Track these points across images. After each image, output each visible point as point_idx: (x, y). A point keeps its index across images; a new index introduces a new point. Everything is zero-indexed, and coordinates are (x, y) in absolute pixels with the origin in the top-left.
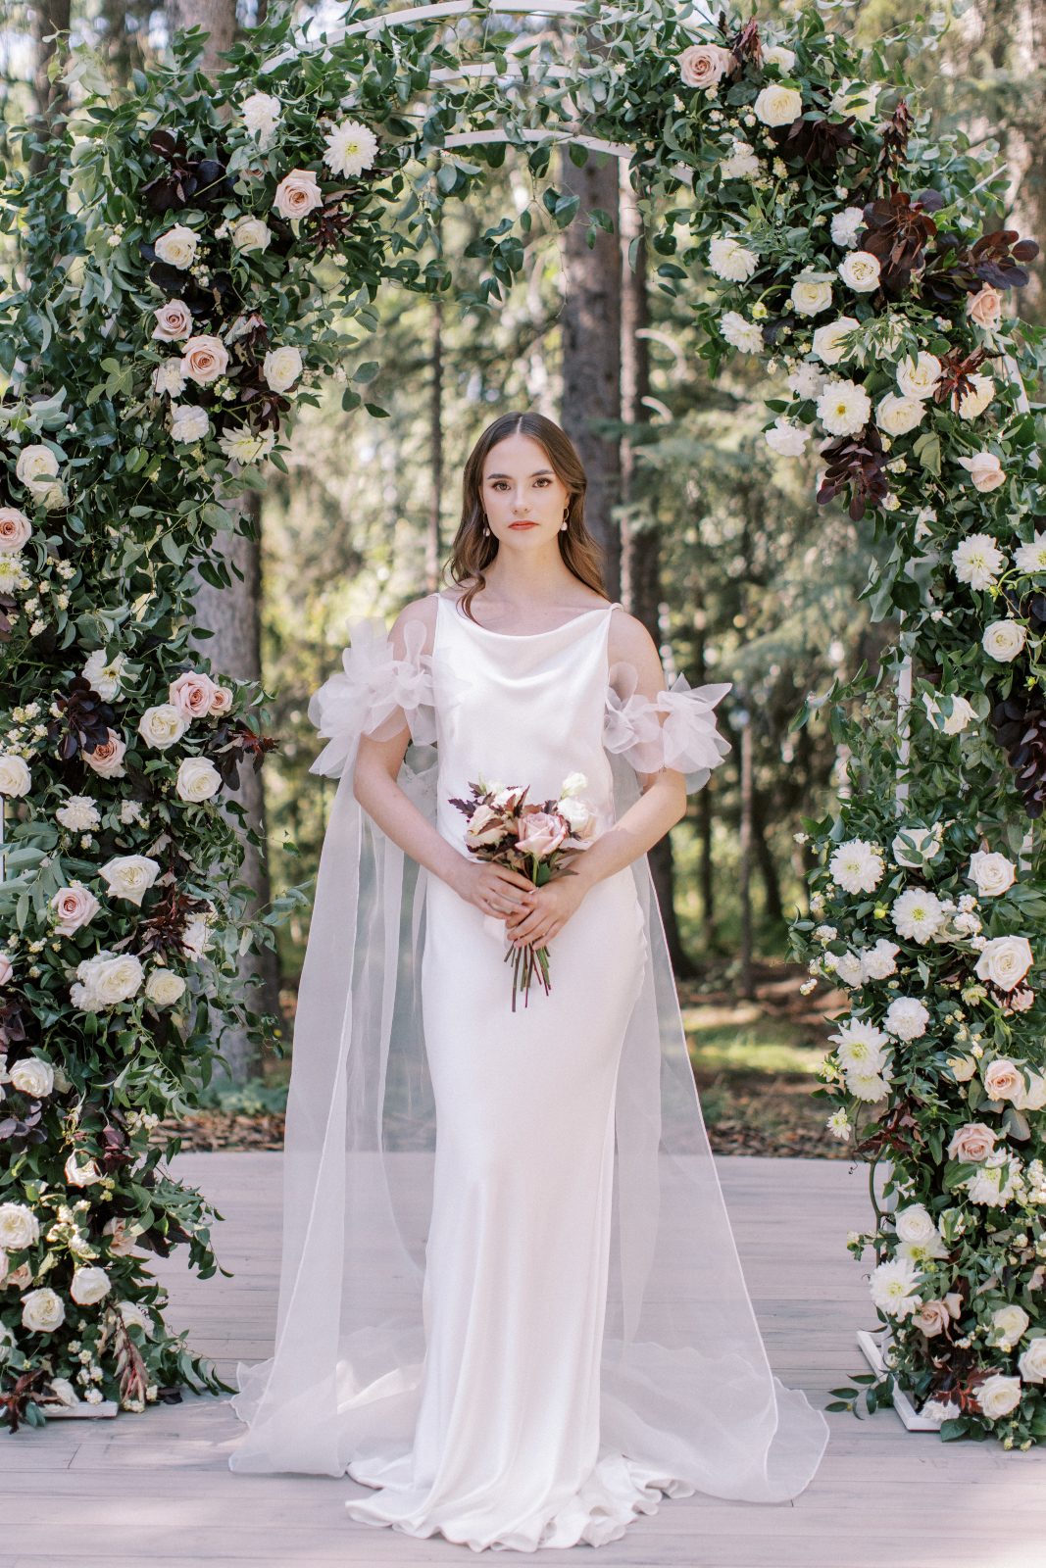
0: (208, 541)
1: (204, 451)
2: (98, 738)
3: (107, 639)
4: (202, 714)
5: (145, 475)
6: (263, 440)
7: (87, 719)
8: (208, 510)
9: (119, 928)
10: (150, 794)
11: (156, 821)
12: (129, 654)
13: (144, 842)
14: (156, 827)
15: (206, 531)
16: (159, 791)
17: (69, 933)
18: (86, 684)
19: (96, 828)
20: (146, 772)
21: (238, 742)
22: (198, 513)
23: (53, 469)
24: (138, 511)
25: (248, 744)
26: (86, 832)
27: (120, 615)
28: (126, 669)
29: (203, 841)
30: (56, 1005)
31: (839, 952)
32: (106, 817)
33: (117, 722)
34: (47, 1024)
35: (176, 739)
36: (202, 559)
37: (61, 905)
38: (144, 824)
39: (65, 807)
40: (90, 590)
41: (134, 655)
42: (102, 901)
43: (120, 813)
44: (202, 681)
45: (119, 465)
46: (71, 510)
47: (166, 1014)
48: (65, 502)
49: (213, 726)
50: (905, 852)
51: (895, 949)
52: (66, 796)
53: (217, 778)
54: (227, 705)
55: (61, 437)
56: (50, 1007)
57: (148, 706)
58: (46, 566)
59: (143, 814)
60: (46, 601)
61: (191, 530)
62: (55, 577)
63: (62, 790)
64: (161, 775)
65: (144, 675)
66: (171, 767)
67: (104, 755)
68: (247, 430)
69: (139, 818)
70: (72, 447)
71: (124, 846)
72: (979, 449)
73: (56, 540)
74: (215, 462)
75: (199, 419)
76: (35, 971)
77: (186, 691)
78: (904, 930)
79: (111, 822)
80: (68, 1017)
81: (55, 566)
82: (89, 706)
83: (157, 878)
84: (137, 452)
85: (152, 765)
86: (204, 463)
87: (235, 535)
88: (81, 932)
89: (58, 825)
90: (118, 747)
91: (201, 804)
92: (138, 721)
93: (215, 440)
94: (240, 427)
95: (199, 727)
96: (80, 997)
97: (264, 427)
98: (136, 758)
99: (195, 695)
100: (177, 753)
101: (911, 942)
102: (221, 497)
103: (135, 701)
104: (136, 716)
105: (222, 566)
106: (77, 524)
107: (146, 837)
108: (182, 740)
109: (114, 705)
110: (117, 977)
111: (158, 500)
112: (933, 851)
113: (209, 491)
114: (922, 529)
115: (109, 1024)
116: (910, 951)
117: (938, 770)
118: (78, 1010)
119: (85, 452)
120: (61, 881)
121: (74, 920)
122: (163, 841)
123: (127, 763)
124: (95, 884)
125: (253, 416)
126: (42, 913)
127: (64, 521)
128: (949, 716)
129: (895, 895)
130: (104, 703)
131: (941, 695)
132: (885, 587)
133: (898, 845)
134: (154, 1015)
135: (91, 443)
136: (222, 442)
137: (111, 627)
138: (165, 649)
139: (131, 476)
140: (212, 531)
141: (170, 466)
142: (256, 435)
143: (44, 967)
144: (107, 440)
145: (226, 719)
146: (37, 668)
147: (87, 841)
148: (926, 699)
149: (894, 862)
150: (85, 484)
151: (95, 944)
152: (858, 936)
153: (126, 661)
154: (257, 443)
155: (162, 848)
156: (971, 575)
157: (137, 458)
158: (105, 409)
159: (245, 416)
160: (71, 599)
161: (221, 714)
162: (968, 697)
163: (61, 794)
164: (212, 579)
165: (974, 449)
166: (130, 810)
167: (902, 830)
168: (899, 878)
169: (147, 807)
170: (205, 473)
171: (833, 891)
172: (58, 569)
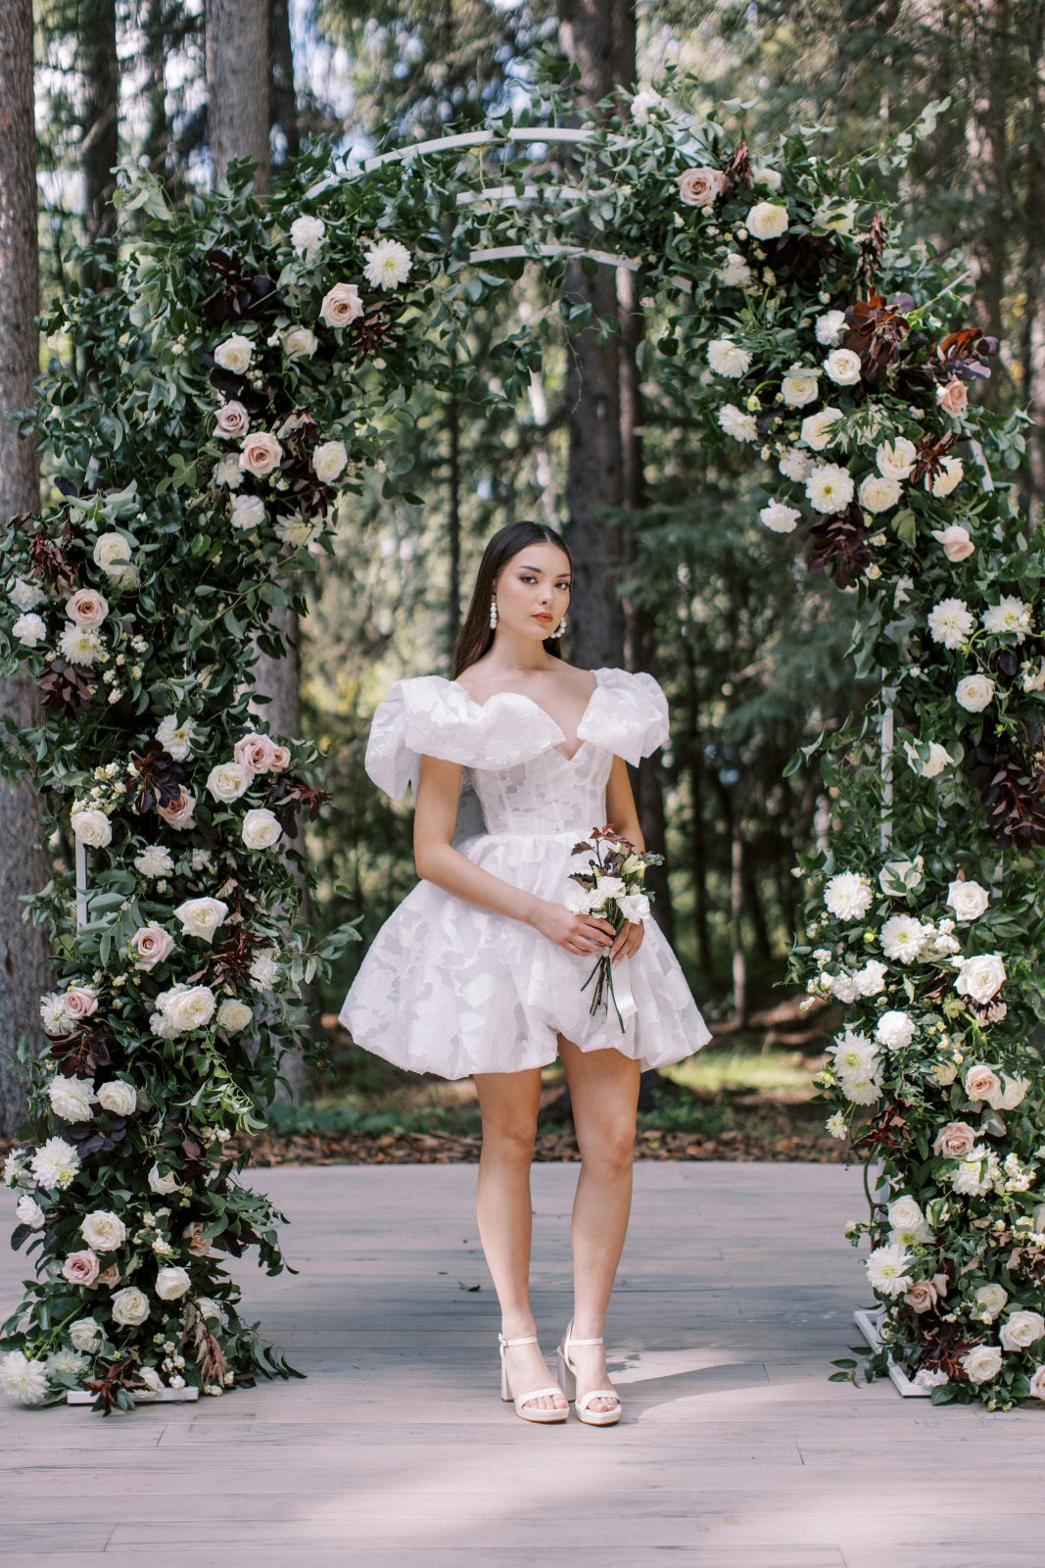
0: (265, 618)
1: (261, 537)
2: (171, 794)
3: (177, 704)
4: (263, 771)
5: (209, 559)
6: (313, 525)
7: (161, 777)
8: (265, 590)
9: (193, 963)
10: (217, 842)
11: (223, 867)
12: (197, 717)
13: (212, 886)
14: (225, 872)
15: (264, 607)
16: (226, 841)
17: (148, 968)
18: (160, 746)
19: (170, 874)
20: (214, 823)
21: (296, 795)
22: (256, 592)
23: (127, 554)
24: (202, 590)
25: (305, 796)
26: (161, 878)
27: (188, 684)
28: (195, 732)
29: (266, 884)
30: (137, 1033)
31: (833, 972)
32: (179, 864)
34: (130, 1051)
35: (240, 793)
36: (260, 633)
37: (140, 943)
38: (213, 870)
39: (142, 856)
40: (161, 661)
41: (201, 719)
42: (177, 939)
43: (191, 861)
44: (263, 741)
45: (185, 550)
46: (143, 590)
47: (236, 1039)
48: (137, 583)
49: (273, 781)
50: (891, 883)
51: (883, 968)
52: (143, 846)
53: (277, 828)
54: (286, 763)
55: (133, 525)
56: (132, 1036)
57: (214, 764)
58: (122, 641)
59: (212, 861)
60: (122, 673)
61: (250, 607)
62: (130, 651)
63: (139, 841)
64: (228, 826)
65: (210, 737)
66: (237, 819)
67: (176, 808)
68: (298, 517)
69: (208, 865)
70: (143, 534)
71: (196, 889)
72: (950, 522)
73: (130, 617)
74: (271, 546)
75: (256, 508)
76: (118, 1003)
77: (249, 751)
78: (891, 952)
79: (183, 868)
80: (148, 1043)
81: (129, 641)
82: (162, 765)
83: (226, 918)
84: (201, 538)
85: (220, 817)
86: (261, 547)
88: (159, 967)
89: (135, 872)
90: (188, 802)
91: (263, 851)
92: (206, 778)
93: (270, 526)
94: (293, 514)
95: (261, 783)
96: (158, 1026)
97: (314, 514)
98: (205, 811)
99: (257, 753)
100: (242, 805)
101: (898, 962)
102: (275, 578)
103: (203, 760)
104: (204, 773)
105: (277, 639)
106: (149, 603)
107: (216, 880)
108: (246, 795)
109: (184, 764)
110: (192, 1006)
111: (221, 582)
112: (914, 882)
113: (265, 572)
114: (901, 595)
115: (185, 1050)
116: (896, 970)
117: (918, 809)
118: (157, 1037)
119: (154, 538)
120: (140, 922)
121: (152, 957)
122: (231, 885)
123: (196, 815)
124: (170, 924)
125: (304, 505)
126: (123, 951)
127: (137, 601)
128: (927, 761)
129: (882, 921)
130: (176, 763)
131: (919, 743)
132: (868, 647)
133: (884, 876)
134: (226, 1040)
135: (160, 531)
136: (276, 528)
137: (181, 694)
138: (228, 713)
139: (197, 560)
140: (269, 607)
141: (231, 550)
142: (306, 521)
143: (126, 1000)
144: (174, 528)
145: (284, 775)
146: (115, 732)
147: (162, 886)
148: (907, 746)
149: (881, 891)
150: (155, 567)
151: (170, 978)
152: (850, 958)
153: (194, 724)
154: (309, 528)
155: (230, 891)
156: (945, 635)
157: (201, 543)
158: (172, 500)
159: (296, 504)
160: (145, 671)
161: (280, 770)
162: (944, 743)
163: (138, 845)
164: (268, 649)
165: (946, 523)
166: (200, 858)
167: (887, 863)
168: (885, 905)
169: (215, 855)
170: (260, 556)
171: (827, 919)
172: (132, 644)
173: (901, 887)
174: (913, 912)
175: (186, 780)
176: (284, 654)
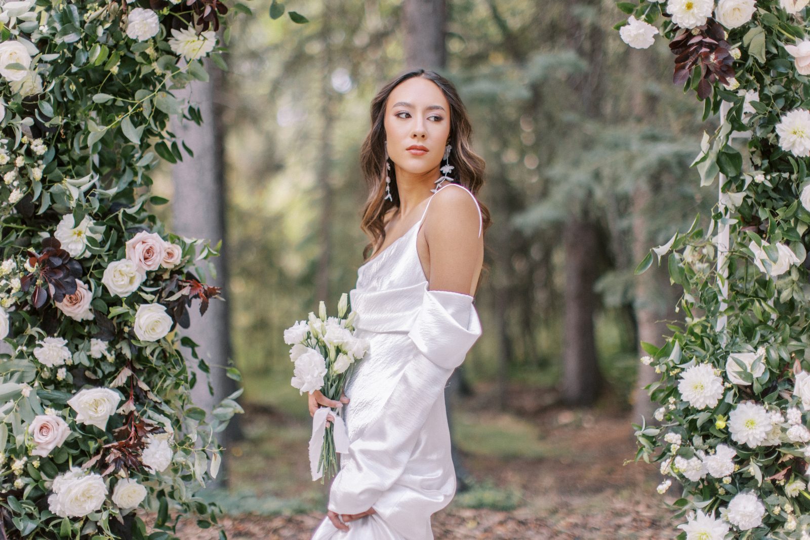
0: (163, 126)
1: (157, 49)
2: (66, 289)
3: (73, 204)
4: (155, 268)
5: (106, 69)
6: (205, 39)
7: (55, 273)
8: (161, 99)
9: (88, 447)
10: (113, 334)
11: (119, 356)
12: (95, 217)
13: (110, 374)
14: (121, 361)
15: (160, 116)
16: (122, 331)
17: (45, 454)
18: (57, 244)
19: (69, 362)
20: (110, 317)
21: (186, 291)
22: (152, 101)
23: (26, 61)
24: (100, 98)
25: (195, 293)
26: (61, 367)
27: (84, 184)
28: (91, 230)
29: (160, 373)
30: (36, 513)
31: (686, 456)
32: (77, 354)
33: (85, 274)
34: (27, 532)
35: (134, 288)
36: (158, 140)
37: (37, 430)
38: (111, 358)
39: (41, 346)
40: (61, 164)
41: (98, 217)
42: (72, 426)
43: (89, 350)
44: (153, 239)
45: (84, 60)
46: (43, 97)
47: (131, 517)
48: (39, 90)
49: (166, 276)
50: (739, 373)
51: (732, 452)
52: (42, 338)
53: (169, 321)
54: (177, 259)
55: (35, 37)
56: (31, 516)
57: (110, 260)
58: (21, 145)
59: (109, 351)
60: (23, 173)
61: (146, 114)
62: (29, 153)
63: (39, 333)
64: (124, 319)
65: (107, 234)
66: (131, 312)
67: (75, 301)
68: (191, 30)
69: (106, 353)
70: (44, 44)
71: (93, 377)
72: (801, 37)
73: (29, 121)
74: (165, 58)
75: (149, 20)
76: (19, 483)
77: (140, 248)
78: (739, 437)
79: (81, 358)
80: (47, 522)
81: (30, 144)
82: (58, 262)
83: (118, 408)
84: (98, 48)
85: (115, 311)
86: (157, 60)
87: (185, 120)
88: (57, 451)
89: (35, 360)
90: (85, 294)
91: (158, 341)
92: (102, 273)
93: (166, 40)
94: (186, 28)
95: (154, 278)
96: (56, 505)
97: (206, 28)
98: (102, 305)
99: (148, 251)
100: (135, 300)
101: (745, 447)
102: (171, 88)
103: (100, 257)
104: (100, 268)
105: (174, 145)
106: (47, 108)
107: (113, 369)
108: (140, 289)
109: (82, 261)
110: (83, 495)
111: (119, 90)
112: (760, 372)
113: (160, 82)
114: (747, 108)
115: (82, 529)
116: (744, 455)
117: (757, 304)
118: (55, 517)
119: (52, 49)
120: (38, 409)
121: (48, 443)
122: (126, 373)
123: (94, 308)
124: (66, 412)
125: (196, 18)
126: (19, 439)
127: (36, 106)
128: (775, 262)
129: (730, 407)
130: (72, 259)
131: (767, 244)
132: (713, 157)
133: (731, 368)
134: (120, 519)
135: (58, 40)
136: (171, 42)
137: (75, 194)
138: (125, 213)
139: (95, 69)
140: (166, 116)
141: (127, 61)
142: (199, 35)
143: (27, 480)
144: (71, 38)
145: (177, 271)
146: (17, 230)
147: (62, 374)
148: (753, 246)
149: (729, 382)
150: (54, 74)
151: (67, 461)
152: (698, 440)
153: (91, 223)
154: (201, 42)
155: (124, 380)
156: (794, 144)
157: (98, 54)
158: (70, 12)
159: (190, 18)
160: (45, 172)
161: (172, 267)
162: (787, 243)
163: (37, 336)
164: (166, 155)
165: (796, 39)
166: (98, 347)
167: (731, 354)
168: (732, 392)
169: (112, 345)
170: (157, 68)
171: (675, 403)
172: (32, 147)
173: (749, 376)
174: (758, 399)
175: (83, 273)
176: (181, 159)
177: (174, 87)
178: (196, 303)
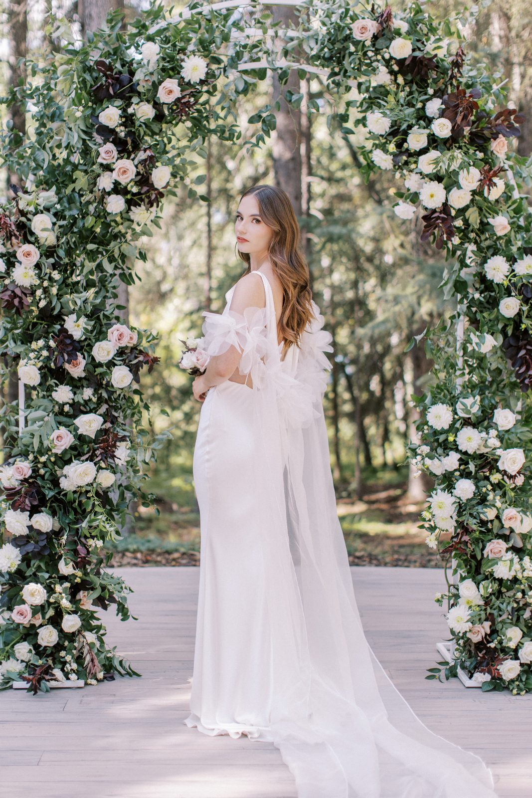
0: (124, 262)
1: (122, 218)
2: (72, 358)
3: (76, 309)
4: (123, 345)
5: (93, 229)
6: (151, 212)
7: (68, 348)
8: (124, 247)
9: (84, 449)
10: (98, 385)
11: (100, 398)
12: (87, 316)
13: (94, 408)
14: (100, 400)
15: (123, 257)
16: (102, 383)
17: (59, 452)
18: (66, 331)
19: (71, 401)
20: (96, 374)
21: (140, 359)
22: (119, 248)
23: (50, 226)
24: (91, 247)
25: (146, 359)
26: (66, 404)
27: (82, 297)
28: (86, 324)
29: (123, 408)
30: (53, 488)
31: (431, 458)
32: (76, 396)
34: (49, 497)
35: (110, 358)
36: (121, 271)
37: (55, 439)
38: (94, 400)
39: (56, 391)
40: (67, 285)
41: (89, 317)
42: (75, 436)
43: (83, 394)
44: (124, 329)
45: (81, 225)
46: (58, 246)
47: (106, 491)
48: (55, 242)
49: (128, 351)
50: (462, 410)
51: (458, 456)
52: (57, 385)
53: (130, 377)
54: (135, 341)
55: (53, 211)
56: (50, 489)
57: (96, 341)
58: (46, 274)
59: (94, 395)
60: (46, 291)
61: (116, 256)
62: (51, 279)
63: (55, 383)
64: (103, 375)
65: (94, 327)
66: (108, 371)
67: (75, 366)
68: (143, 207)
69: (92, 397)
70: (58, 215)
71: (85, 410)
72: (498, 214)
73: (52, 260)
74: (127, 223)
75: (120, 202)
76: (42, 471)
77: (116, 334)
78: (463, 447)
79: (79, 398)
80: (59, 493)
81: (50, 274)
82: (68, 341)
83: (102, 425)
84: (90, 218)
85: (99, 370)
86: (122, 224)
87: (137, 259)
88: (65, 452)
89: (52, 400)
90: (82, 361)
91: (122, 389)
92: (91, 349)
93: (127, 212)
94: (140, 206)
95: (121, 352)
96: (64, 484)
97: (151, 206)
98: (90, 367)
99: (120, 335)
100: (111, 364)
101: (466, 453)
103: (90, 339)
104: (91, 347)
105: (130, 274)
106: (61, 253)
107: (96, 405)
108: (113, 358)
109: (80, 341)
110: (83, 473)
111: (100, 242)
112: (476, 409)
113: (124, 237)
114: (469, 254)
115: (79, 497)
116: (465, 457)
117: (477, 371)
118: (63, 490)
119: (64, 218)
120: (55, 427)
121: (61, 446)
122: (104, 407)
123: (86, 370)
124: (72, 428)
125: (146, 200)
126: (46, 443)
127: (55, 251)
128: (483, 344)
129: (458, 430)
130: (75, 340)
131: (479, 334)
132: (451, 282)
133: (459, 406)
134: (101, 492)
135: (67, 214)
136: (131, 213)
137: (79, 302)
138: (104, 314)
139: (87, 230)
140: (126, 257)
141: (106, 226)
142: (148, 210)
143: (46, 469)
144: (75, 212)
145: (134, 348)
146: (41, 324)
147: (67, 408)
148: (472, 336)
149: (457, 415)
150: (64, 234)
151: (71, 458)
152: (440, 450)
153: (86, 319)
154: (148, 214)
155: (105, 410)
156: (494, 275)
157: (90, 221)
158: (74, 197)
159: (142, 200)
160: (58, 290)
161: (132, 345)
162: (492, 334)
163: (54, 385)
164: (125, 280)
165: (495, 215)
166: (88, 393)
167: (460, 399)
168: (460, 422)
169: (96, 391)
170: (122, 228)
171: (428, 429)
172: (52, 275)
173: (468, 412)
174: (475, 426)
175: (81, 350)
176: (134, 283)
177: (132, 240)
178: (145, 367)
